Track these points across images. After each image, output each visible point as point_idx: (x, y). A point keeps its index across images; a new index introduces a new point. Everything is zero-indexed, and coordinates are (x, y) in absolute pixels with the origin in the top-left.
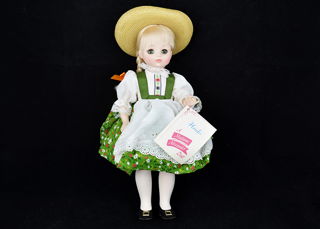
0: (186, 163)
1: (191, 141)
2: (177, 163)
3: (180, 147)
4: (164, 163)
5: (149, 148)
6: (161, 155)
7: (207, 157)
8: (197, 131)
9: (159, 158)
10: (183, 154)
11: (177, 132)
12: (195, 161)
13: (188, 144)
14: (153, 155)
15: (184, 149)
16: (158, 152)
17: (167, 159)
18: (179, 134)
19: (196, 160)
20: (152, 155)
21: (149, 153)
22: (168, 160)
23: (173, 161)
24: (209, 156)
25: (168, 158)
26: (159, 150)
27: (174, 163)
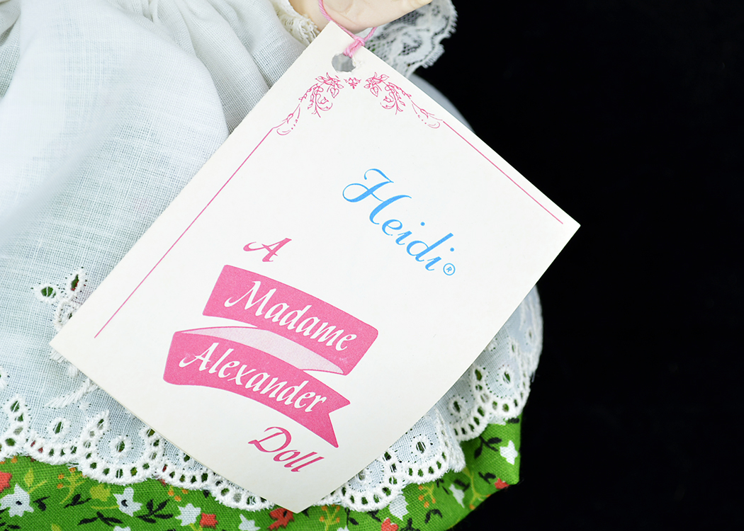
0: (330, 501)
1: (367, 335)
2: (257, 506)
3: (276, 389)
4: (150, 505)
5: (15, 407)
6: (121, 447)
7: (497, 440)
8: (416, 249)
9: (111, 479)
10: (305, 439)
11: (252, 263)
12: (400, 485)
13: (347, 361)
14: (56, 460)
15: (307, 402)
16: (98, 433)
17: (175, 482)
18: (268, 283)
19: (416, 479)
20: (43, 457)
21: (22, 447)
22: (187, 484)
23: (224, 492)
24: (517, 427)
25: (181, 468)
26: (104, 414)
27: (233, 504)
